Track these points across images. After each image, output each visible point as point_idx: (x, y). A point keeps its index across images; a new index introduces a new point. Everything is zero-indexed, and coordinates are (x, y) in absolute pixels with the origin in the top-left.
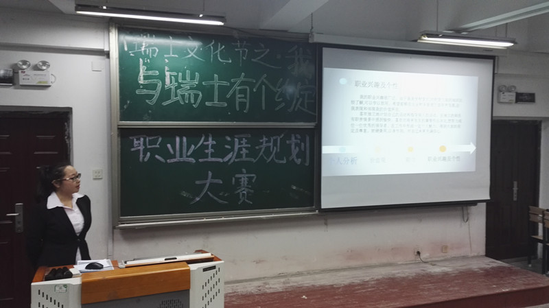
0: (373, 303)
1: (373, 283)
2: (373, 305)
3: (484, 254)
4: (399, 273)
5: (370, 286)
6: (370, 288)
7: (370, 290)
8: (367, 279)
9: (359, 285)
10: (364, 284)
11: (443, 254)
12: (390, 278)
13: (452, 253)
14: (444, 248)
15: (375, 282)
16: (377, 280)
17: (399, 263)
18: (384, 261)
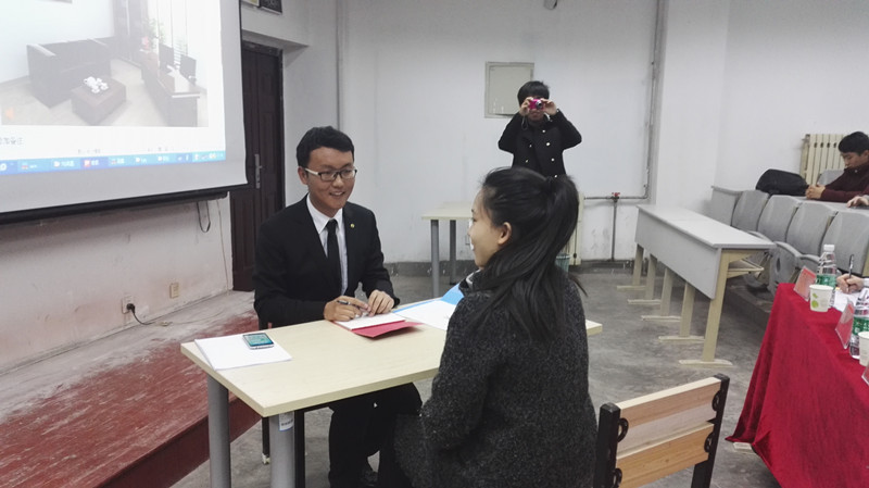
0: (117, 443)
1: (69, 396)
2: (122, 446)
3: (231, 287)
4: (111, 359)
5: (69, 405)
6: (73, 410)
7: (77, 414)
8: (48, 392)
9: (38, 413)
10: (50, 406)
11: (173, 300)
12: (101, 376)
13: (186, 296)
14: (173, 289)
15: (75, 393)
16: (75, 387)
17: (94, 338)
18: (62, 339)
